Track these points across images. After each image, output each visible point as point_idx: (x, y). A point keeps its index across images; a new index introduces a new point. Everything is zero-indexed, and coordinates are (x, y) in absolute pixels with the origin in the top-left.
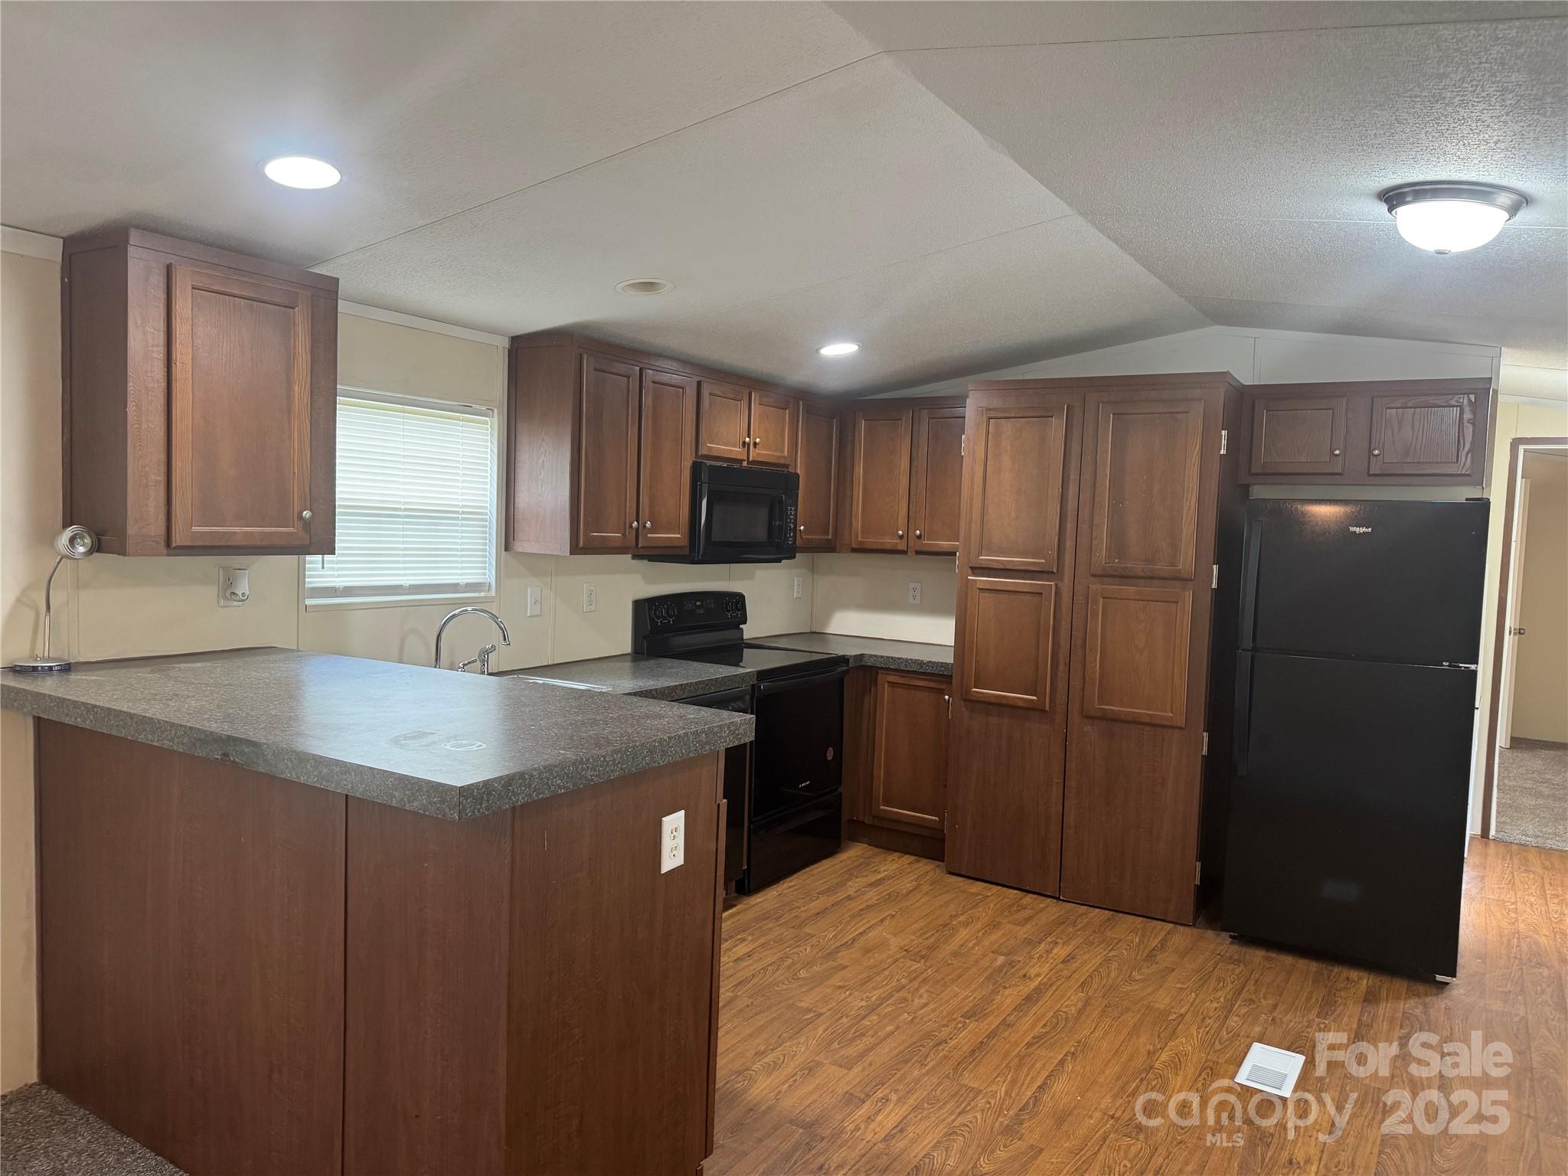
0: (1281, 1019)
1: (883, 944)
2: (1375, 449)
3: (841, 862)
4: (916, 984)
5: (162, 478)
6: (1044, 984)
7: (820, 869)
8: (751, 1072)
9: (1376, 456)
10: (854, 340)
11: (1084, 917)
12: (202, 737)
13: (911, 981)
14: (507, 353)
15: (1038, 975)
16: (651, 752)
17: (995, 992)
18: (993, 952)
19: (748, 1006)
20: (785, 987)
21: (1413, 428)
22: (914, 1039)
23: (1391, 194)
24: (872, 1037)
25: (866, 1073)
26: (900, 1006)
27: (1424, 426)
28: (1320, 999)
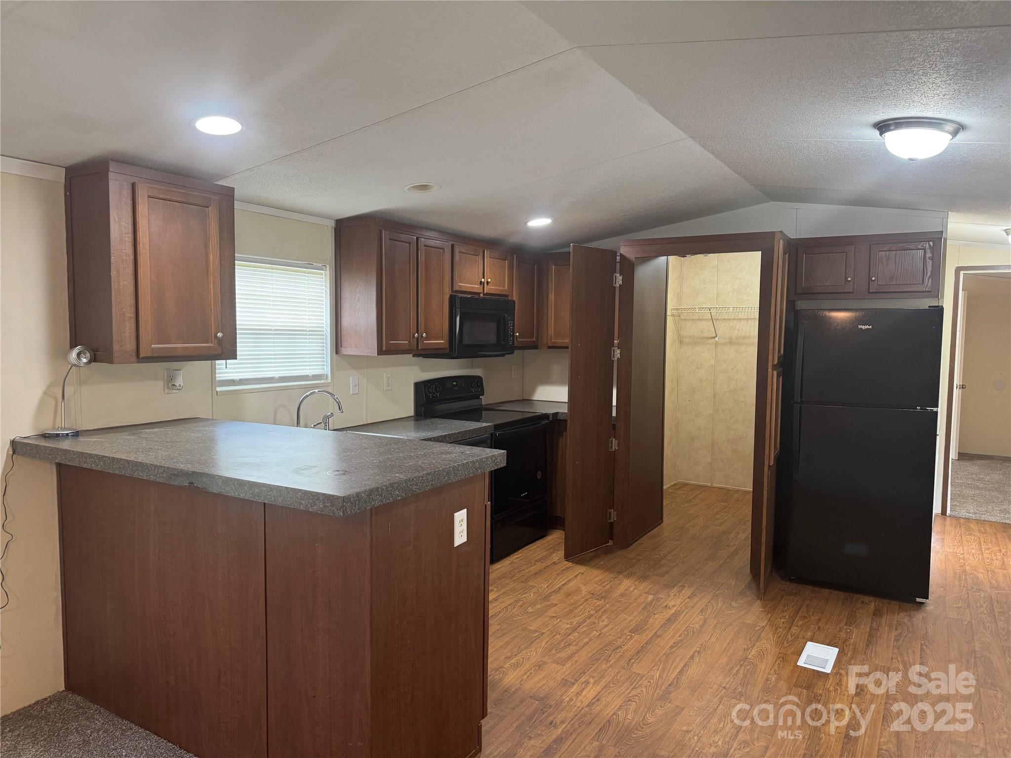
0: (824, 627)
1: (578, 590)
2: (872, 277)
3: (548, 542)
4: (600, 613)
5: (133, 315)
6: (678, 611)
7: (535, 547)
8: (504, 669)
9: (874, 281)
10: (548, 216)
11: (700, 570)
12: (176, 473)
13: (596, 612)
14: (334, 230)
15: (674, 606)
16: (448, 473)
17: (648, 617)
18: (645, 593)
19: (498, 630)
20: (520, 618)
21: (896, 264)
22: (600, 647)
23: (881, 125)
24: (576, 645)
25: (573, 667)
26: (591, 627)
27: (902, 262)
28: (847, 614)
